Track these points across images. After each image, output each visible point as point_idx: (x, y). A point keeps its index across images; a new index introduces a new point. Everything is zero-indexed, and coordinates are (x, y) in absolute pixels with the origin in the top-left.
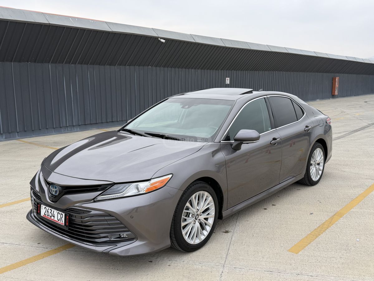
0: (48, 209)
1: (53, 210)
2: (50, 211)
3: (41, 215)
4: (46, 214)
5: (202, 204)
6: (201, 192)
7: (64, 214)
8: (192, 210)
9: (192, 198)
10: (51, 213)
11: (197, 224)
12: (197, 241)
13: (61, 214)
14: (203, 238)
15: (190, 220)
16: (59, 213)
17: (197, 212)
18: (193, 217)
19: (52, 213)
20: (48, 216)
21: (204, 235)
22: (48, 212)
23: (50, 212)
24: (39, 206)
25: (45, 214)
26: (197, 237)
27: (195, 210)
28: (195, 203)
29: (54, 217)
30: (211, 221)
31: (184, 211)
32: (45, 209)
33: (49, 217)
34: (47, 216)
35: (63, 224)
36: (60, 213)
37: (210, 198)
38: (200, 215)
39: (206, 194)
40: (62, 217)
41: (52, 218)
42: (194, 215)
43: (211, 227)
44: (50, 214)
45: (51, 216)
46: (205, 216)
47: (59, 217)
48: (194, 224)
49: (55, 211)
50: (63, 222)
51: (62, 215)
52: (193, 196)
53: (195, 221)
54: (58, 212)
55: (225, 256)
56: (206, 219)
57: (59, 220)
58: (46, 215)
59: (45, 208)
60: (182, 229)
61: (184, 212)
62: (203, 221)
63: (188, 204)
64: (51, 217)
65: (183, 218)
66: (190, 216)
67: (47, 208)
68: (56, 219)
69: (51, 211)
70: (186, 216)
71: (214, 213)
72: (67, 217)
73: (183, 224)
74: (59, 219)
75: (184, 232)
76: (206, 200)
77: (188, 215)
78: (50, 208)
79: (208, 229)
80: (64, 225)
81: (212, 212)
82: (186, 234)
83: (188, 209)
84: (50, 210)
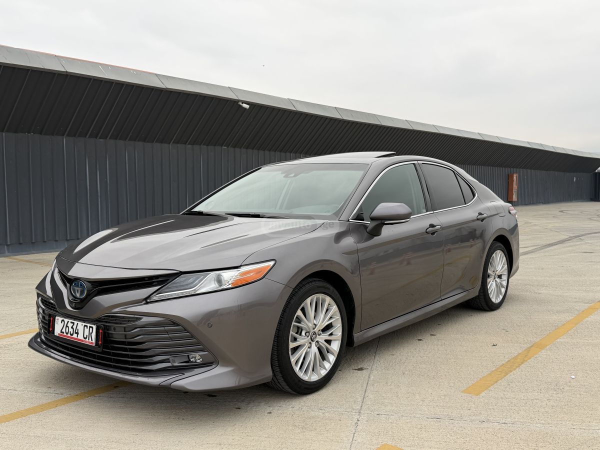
0: (68, 322)
1: (76, 322)
2: (70, 325)
3: (55, 334)
4: (64, 330)
5: (321, 316)
6: (321, 296)
7: (95, 327)
8: (307, 324)
9: (306, 304)
10: (72, 328)
11: (314, 349)
12: (314, 378)
13: (90, 327)
14: (323, 373)
15: (302, 340)
16: (87, 326)
17: (314, 329)
18: (308, 337)
19: (74, 327)
20: (67, 333)
21: (325, 368)
22: (67, 326)
23: (70, 328)
24: (51, 319)
25: (61, 332)
26: (313, 370)
27: (310, 325)
28: (311, 312)
29: (77, 333)
30: (336, 346)
31: (294, 323)
32: (63, 322)
33: (69, 335)
34: (65, 334)
35: (92, 343)
36: (89, 325)
37: (334, 308)
38: (319, 335)
39: (328, 299)
40: (91, 332)
41: (75, 336)
42: (309, 332)
43: (336, 356)
44: (71, 330)
45: (72, 333)
46: (325, 336)
47: (87, 333)
48: (309, 348)
49: (80, 324)
50: (94, 341)
51: (91, 329)
52: (308, 300)
53: (310, 343)
54: (84, 324)
55: (360, 400)
56: (329, 342)
57: (85, 338)
58: (63, 333)
59: (63, 320)
60: (290, 353)
61: (294, 325)
62: (324, 345)
63: (299, 313)
64: (72, 335)
65: (292, 335)
66: (303, 333)
67: (66, 320)
68: (81, 337)
69: (72, 324)
70: (297, 333)
71: (340, 334)
72: (101, 331)
73: (292, 345)
74: (85, 336)
75: (293, 360)
76: (327, 310)
77: (299, 330)
78: (70, 321)
79: (332, 358)
80: (94, 345)
81: (338, 331)
82: (297, 362)
83: (299, 320)
84: (71, 322)
